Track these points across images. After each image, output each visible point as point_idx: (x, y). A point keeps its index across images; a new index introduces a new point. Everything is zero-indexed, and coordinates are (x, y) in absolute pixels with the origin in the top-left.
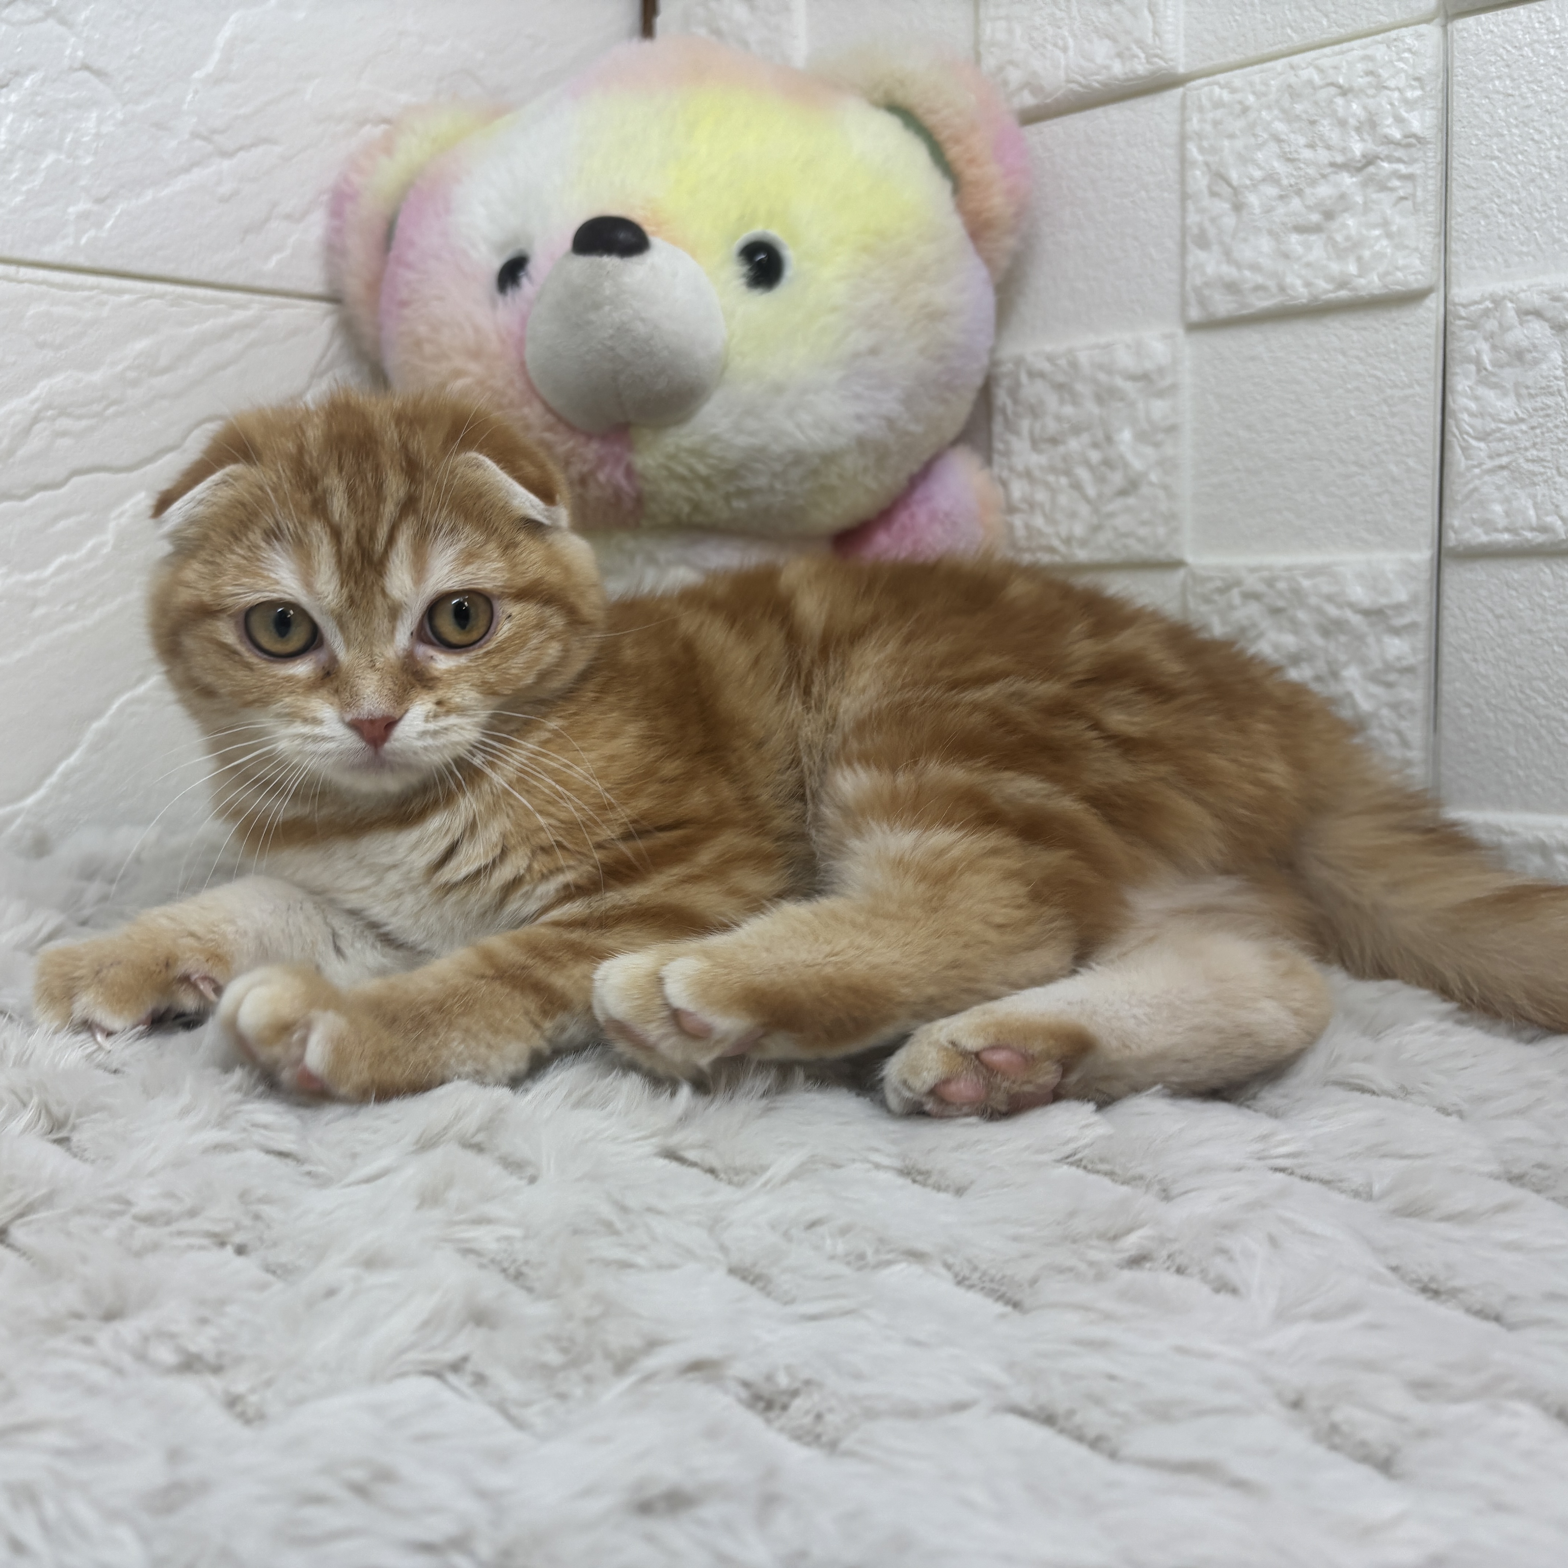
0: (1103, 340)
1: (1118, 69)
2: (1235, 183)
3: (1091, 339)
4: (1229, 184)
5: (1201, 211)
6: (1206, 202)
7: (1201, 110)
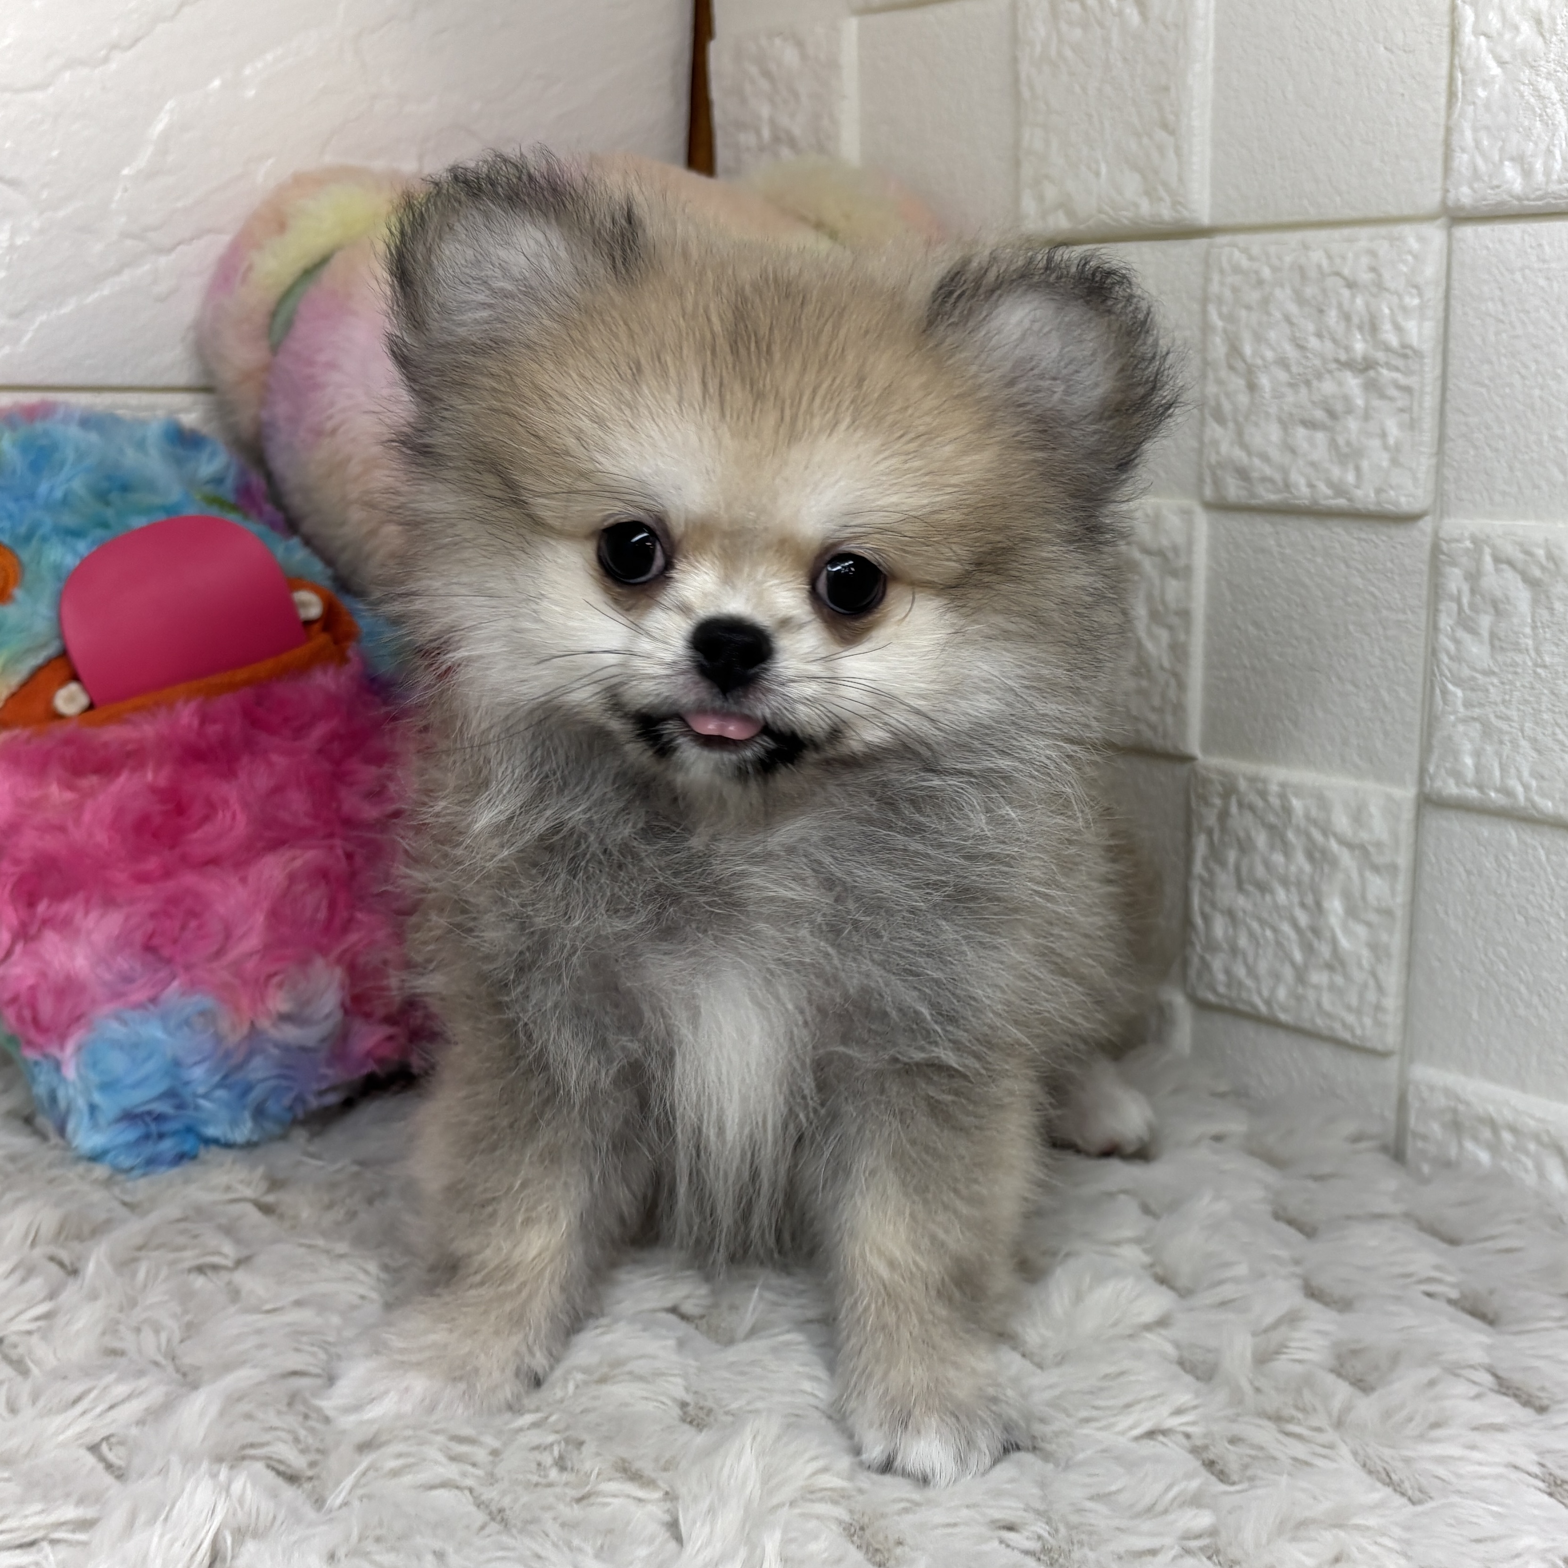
1: (1145, 208)
2: (1249, 360)
4: (1244, 360)
5: (1220, 382)
6: (1224, 373)
7: (1222, 271)
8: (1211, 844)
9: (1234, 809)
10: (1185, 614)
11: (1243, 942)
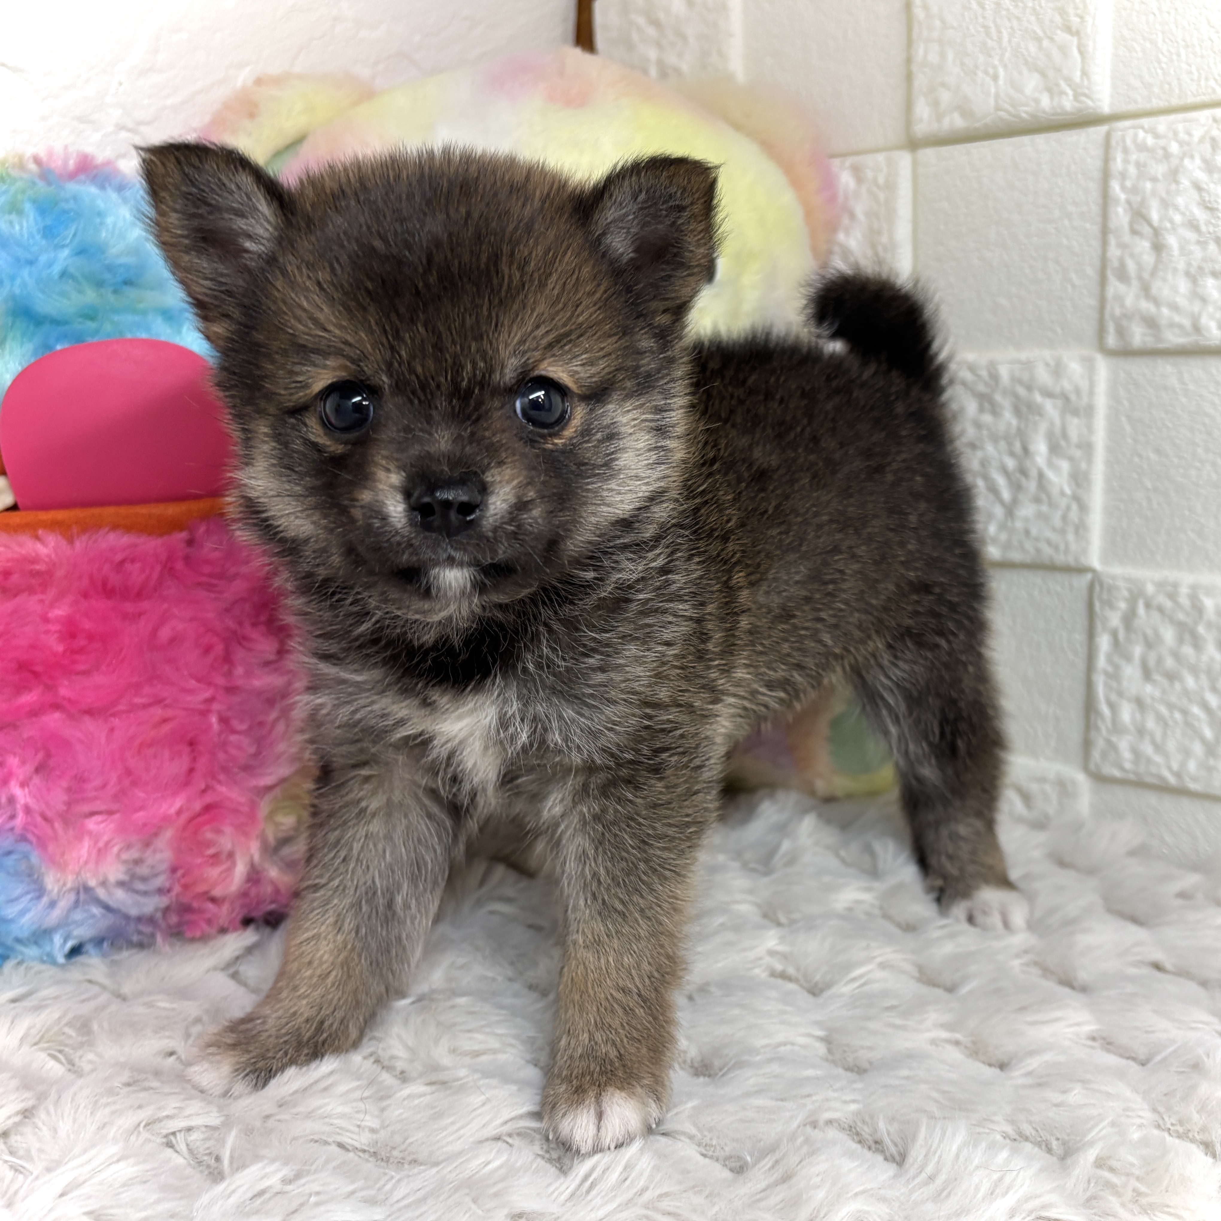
0: (1024, 356)
1: (1046, 102)
2: (1156, 224)
3: (1012, 353)
4: (1150, 225)
5: (1123, 246)
6: (1127, 238)
7: (1126, 151)
8: (1116, 643)
9: (1141, 610)
10: (1087, 447)
11: (1151, 724)
